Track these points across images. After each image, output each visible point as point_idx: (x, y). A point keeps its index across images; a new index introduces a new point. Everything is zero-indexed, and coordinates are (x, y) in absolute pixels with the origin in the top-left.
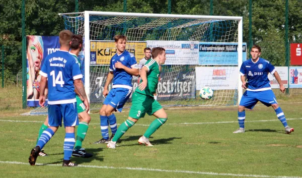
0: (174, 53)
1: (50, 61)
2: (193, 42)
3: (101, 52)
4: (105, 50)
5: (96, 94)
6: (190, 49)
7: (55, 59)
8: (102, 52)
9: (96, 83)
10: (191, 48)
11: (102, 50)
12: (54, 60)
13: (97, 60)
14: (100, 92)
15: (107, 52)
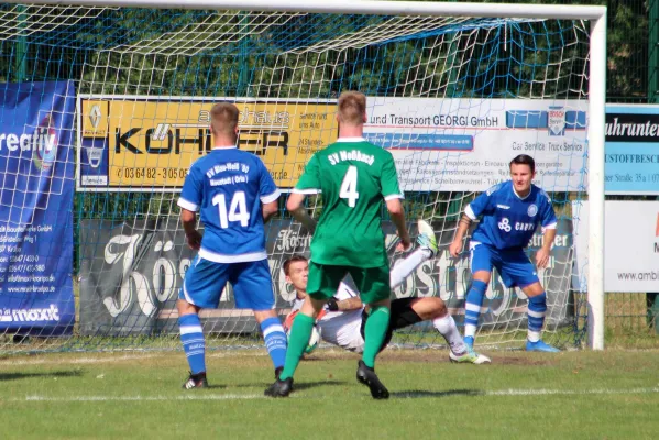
0: (470, 148)
1: (210, 174)
2: (559, 102)
3: (130, 140)
4: (150, 132)
5: (108, 302)
6: (545, 133)
7: (219, 169)
8: (137, 141)
9: (110, 258)
10: (553, 127)
11: (134, 131)
12: (217, 171)
13: (113, 170)
14: (125, 293)
15: (159, 141)
